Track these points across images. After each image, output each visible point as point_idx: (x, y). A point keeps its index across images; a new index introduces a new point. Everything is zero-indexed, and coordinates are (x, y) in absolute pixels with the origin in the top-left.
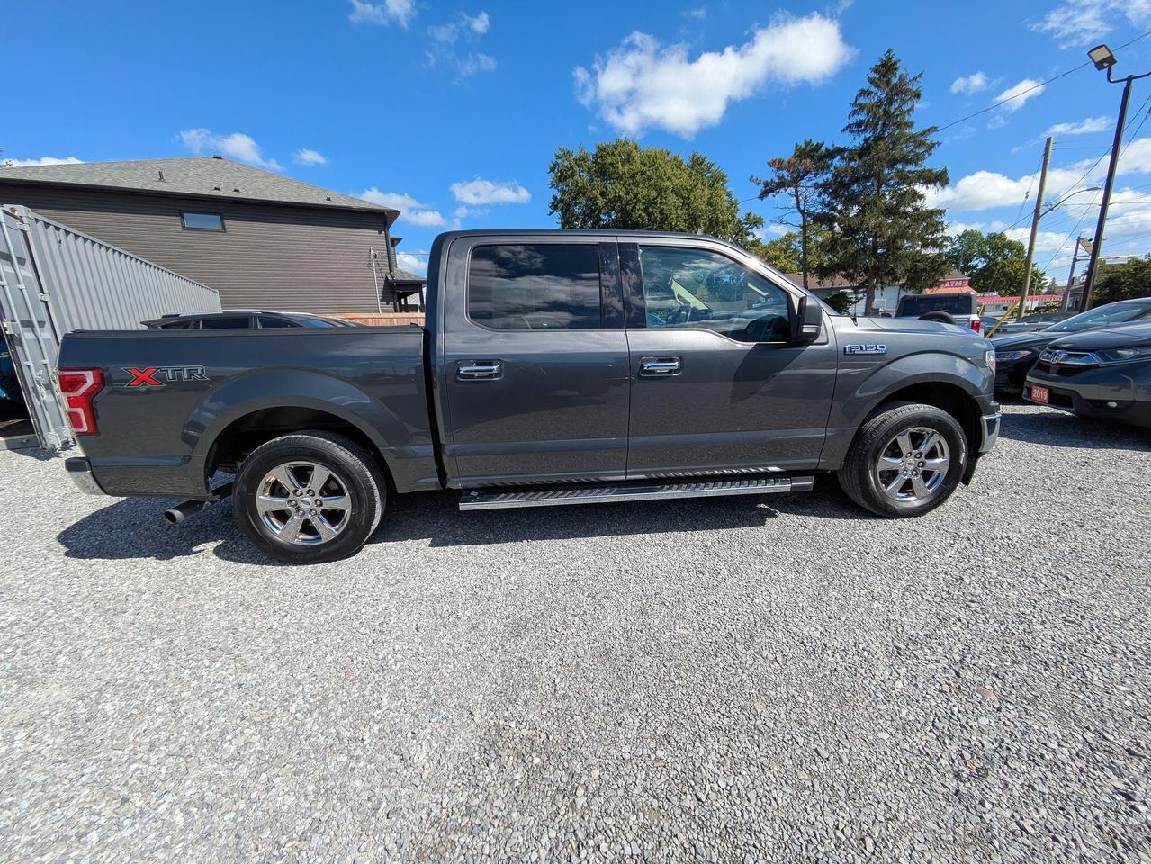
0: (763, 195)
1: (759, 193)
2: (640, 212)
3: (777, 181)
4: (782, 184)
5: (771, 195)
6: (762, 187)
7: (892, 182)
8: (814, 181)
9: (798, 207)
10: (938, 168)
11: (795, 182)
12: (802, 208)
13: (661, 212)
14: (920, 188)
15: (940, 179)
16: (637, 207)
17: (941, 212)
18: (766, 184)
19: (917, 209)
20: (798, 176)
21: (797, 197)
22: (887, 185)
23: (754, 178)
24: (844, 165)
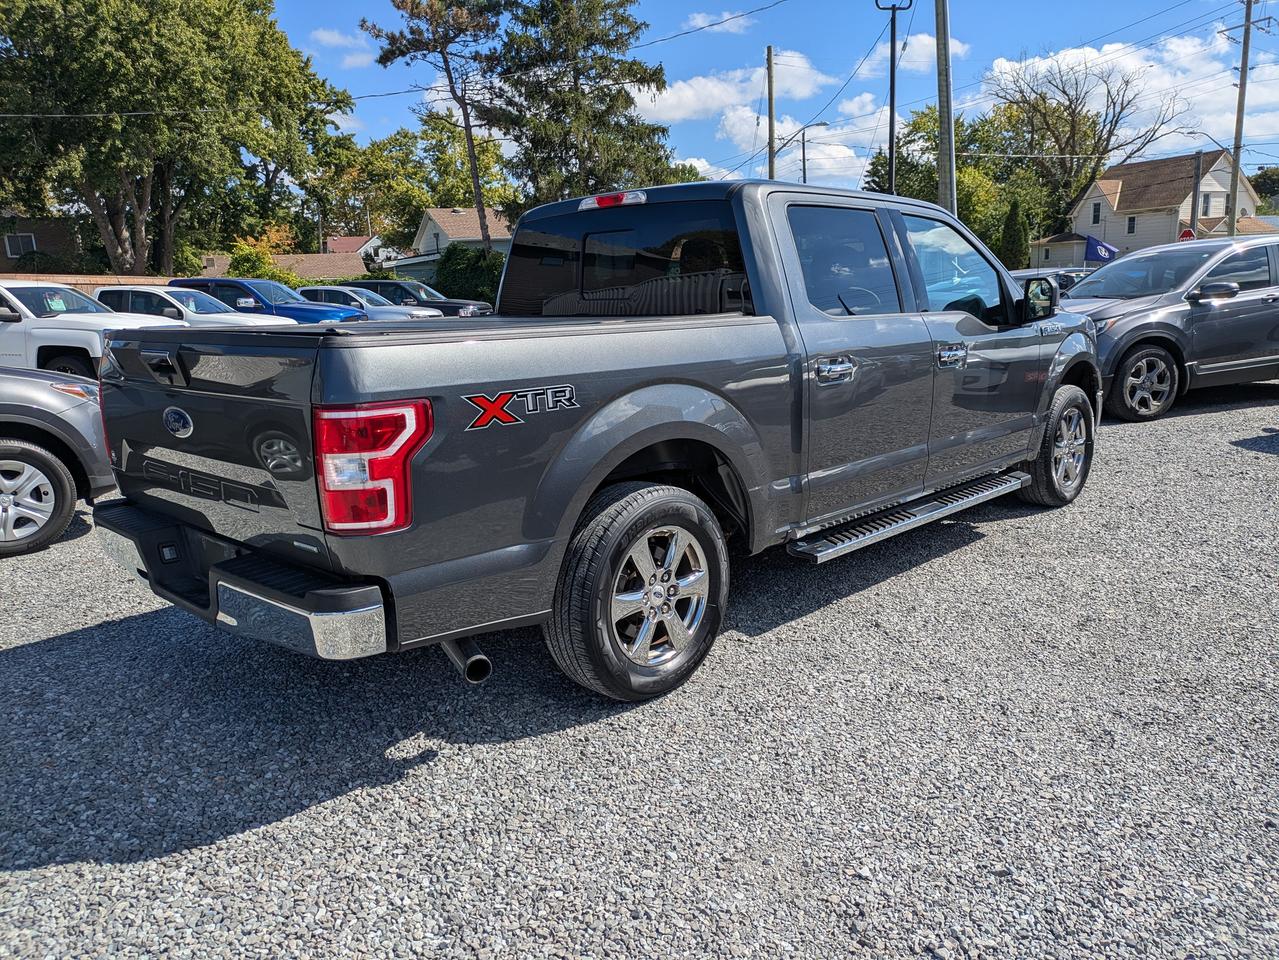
0: (385, 59)
1: (377, 54)
2: (108, 48)
3: (410, 36)
4: (417, 44)
5: (400, 60)
6: (385, 43)
7: (593, 73)
8: (473, 49)
9: (453, 91)
10: (651, 64)
11: (441, 43)
12: (459, 93)
13: (161, 53)
14: (631, 88)
15: (654, 78)
16: (101, 35)
17: (664, 131)
18: (392, 39)
19: (631, 121)
20: (446, 34)
21: (447, 70)
22: (588, 77)
23: (369, 24)
24: (518, 29)
